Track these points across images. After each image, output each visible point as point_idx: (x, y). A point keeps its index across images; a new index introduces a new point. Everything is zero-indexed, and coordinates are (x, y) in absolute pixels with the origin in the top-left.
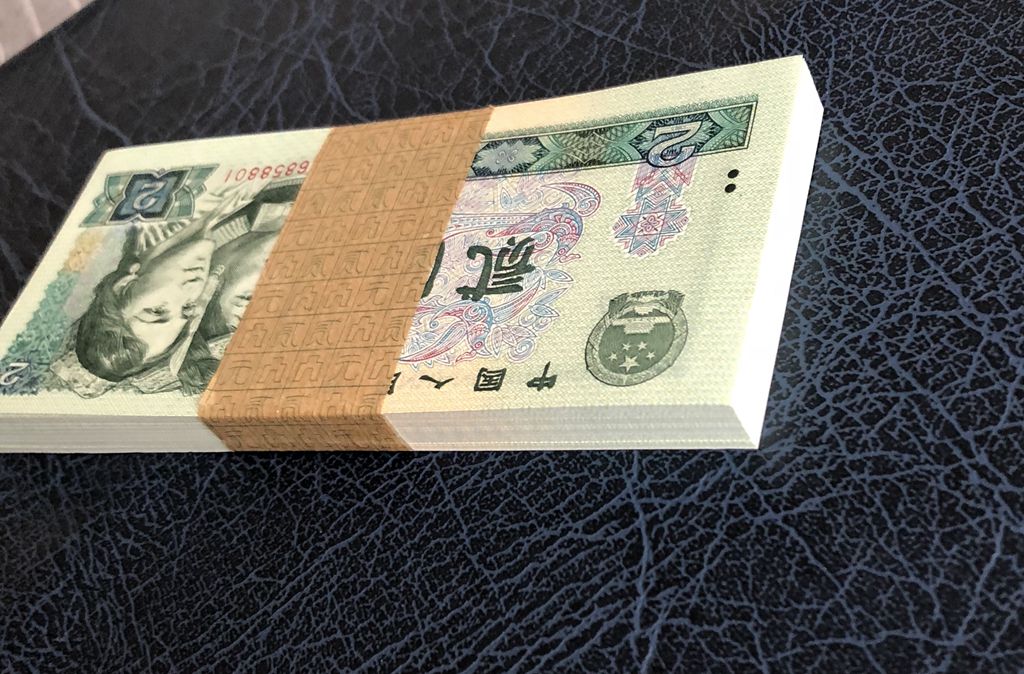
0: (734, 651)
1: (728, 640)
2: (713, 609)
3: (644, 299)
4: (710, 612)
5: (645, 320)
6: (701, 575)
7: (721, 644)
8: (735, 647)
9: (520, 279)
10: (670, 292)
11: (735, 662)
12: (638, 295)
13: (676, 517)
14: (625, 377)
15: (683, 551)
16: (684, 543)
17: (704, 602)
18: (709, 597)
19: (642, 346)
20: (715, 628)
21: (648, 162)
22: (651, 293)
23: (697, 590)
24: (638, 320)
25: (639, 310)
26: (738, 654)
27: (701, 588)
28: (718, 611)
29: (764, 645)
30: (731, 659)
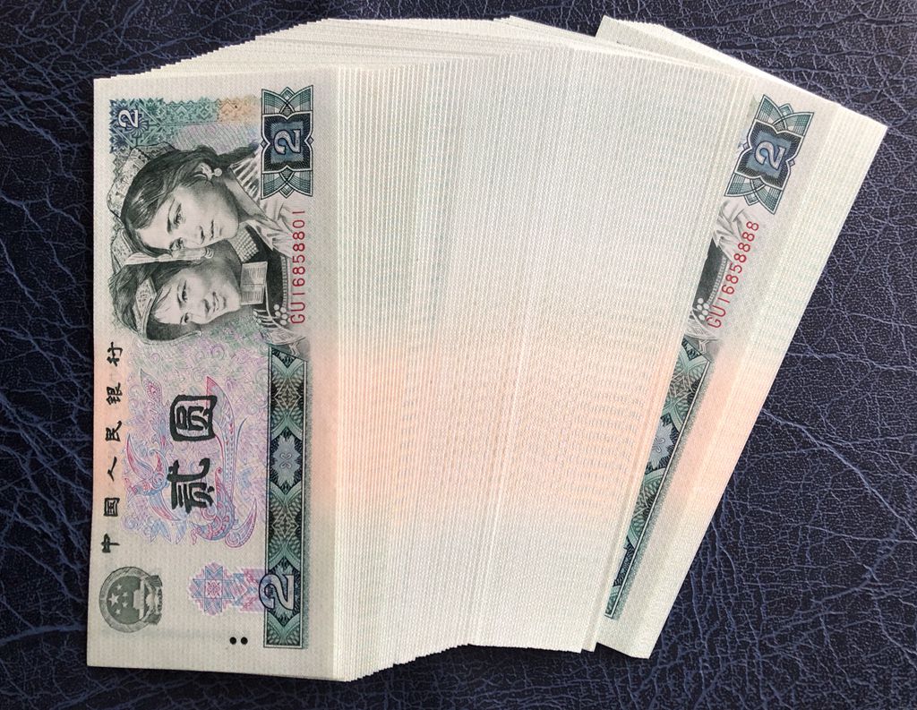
3: (157, 598)
5: (142, 602)
9: (181, 505)
10: (160, 615)
12: (160, 593)
14: (105, 599)
19: (125, 605)
21: (266, 575)
22: (161, 602)
24: (143, 598)
25: (149, 597)
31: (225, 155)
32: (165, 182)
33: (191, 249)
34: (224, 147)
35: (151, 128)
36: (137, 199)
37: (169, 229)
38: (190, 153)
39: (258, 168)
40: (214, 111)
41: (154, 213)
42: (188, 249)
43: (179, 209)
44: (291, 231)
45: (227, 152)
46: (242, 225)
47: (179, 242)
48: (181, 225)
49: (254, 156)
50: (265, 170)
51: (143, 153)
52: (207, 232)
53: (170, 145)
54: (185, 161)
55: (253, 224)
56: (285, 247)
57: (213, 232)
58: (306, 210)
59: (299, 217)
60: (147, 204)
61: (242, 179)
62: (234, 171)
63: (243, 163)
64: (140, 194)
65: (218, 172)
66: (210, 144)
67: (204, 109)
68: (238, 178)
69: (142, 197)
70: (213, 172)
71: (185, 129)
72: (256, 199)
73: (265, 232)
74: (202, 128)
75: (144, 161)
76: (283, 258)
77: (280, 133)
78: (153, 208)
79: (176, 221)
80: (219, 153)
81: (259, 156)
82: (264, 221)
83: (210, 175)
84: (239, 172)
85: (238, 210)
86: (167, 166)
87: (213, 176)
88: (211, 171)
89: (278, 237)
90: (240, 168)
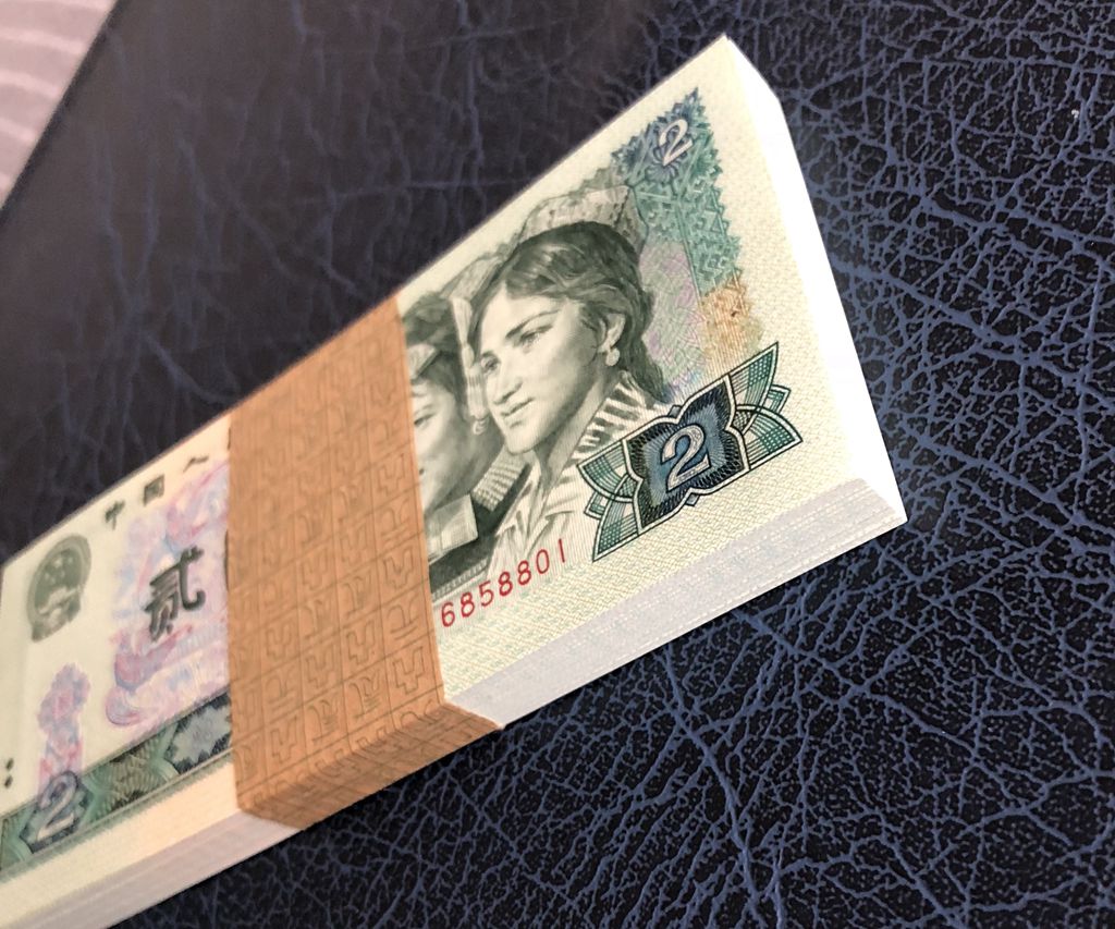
31: (644, 350)
32: (583, 276)
33: (484, 393)
34: (656, 340)
36: (552, 248)
37: (511, 334)
38: (637, 286)
39: (631, 425)
40: (718, 279)
42: (484, 386)
43: (543, 329)
44: (530, 554)
45: (649, 352)
46: (531, 456)
47: (494, 364)
48: (519, 350)
49: (650, 407)
50: (630, 442)
51: (623, 206)
52: (513, 401)
53: (644, 242)
54: (621, 287)
55: (534, 476)
56: (504, 557)
57: (514, 411)
58: (568, 563)
59: (555, 556)
60: (544, 271)
61: (610, 410)
62: (619, 387)
63: (636, 395)
64: (558, 249)
65: (613, 357)
66: (659, 311)
67: (719, 258)
68: (610, 402)
69: (554, 255)
70: (612, 348)
71: (678, 249)
72: (577, 455)
73: (523, 505)
74: (684, 276)
75: (611, 217)
76: (484, 562)
77: (699, 430)
78: (541, 285)
79: (524, 338)
81: (651, 415)
82: (541, 491)
83: (605, 346)
84: (619, 396)
85: (554, 433)
87: (605, 354)
88: (613, 342)
89: (517, 533)
90: (626, 392)
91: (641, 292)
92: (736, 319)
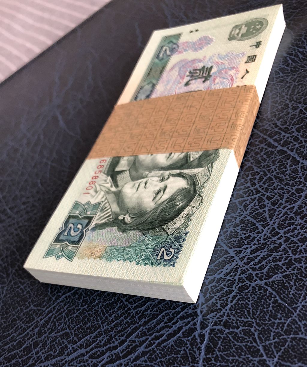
0: (245, 340)
1: (242, 336)
2: (234, 322)
4: (233, 323)
6: (228, 307)
7: (239, 338)
8: (246, 339)
11: (246, 345)
13: (214, 283)
15: (218, 297)
16: (218, 294)
17: (230, 319)
18: (232, 317)
20: (235, 330)
23: (226, 314)
26: (248, 342)
27: (228, 313)
28: (236, 323)
29: (259, 337)
30: (244, 344)
32: (157, 214)
35: (153, 247)
37: (166, 187)
39: (97, 217)
40: (107, 253)
41: (172, 196)
42: (158, 177)
44: (95, 185)
46: (120, 188)
47: (162, 180)
48: (157, 189)
49: (96, 224)
50: (93, 217)
51: (165, 231)
52: (142, 185)
53: (144, 234)
55: (114, 189)
56: (101, 177)
57: (139, 185)
59: (87, 191)
61: (109, 212)
62: (111, 217)
63: (104, 221)
64: (178, 207)
65: (121, 217)
66: (118, 234)
67: (112, 254)
68: (111, 213)
69: (177, 205)
70: (124, 218)
72: (106, 201)
75: (167, 226)
76: (106, 172)
77: (75, 235)
78: (172, 199)
79: (159, 191)
80: (115, 228)
84: (109, 216)
85: (119, 197)
86: (152, 222)
87: (125, 215)
88: (125, 218)
89: (104, 182)
90: (107, 219)
91: (131, 230)
92: (91, 253)
